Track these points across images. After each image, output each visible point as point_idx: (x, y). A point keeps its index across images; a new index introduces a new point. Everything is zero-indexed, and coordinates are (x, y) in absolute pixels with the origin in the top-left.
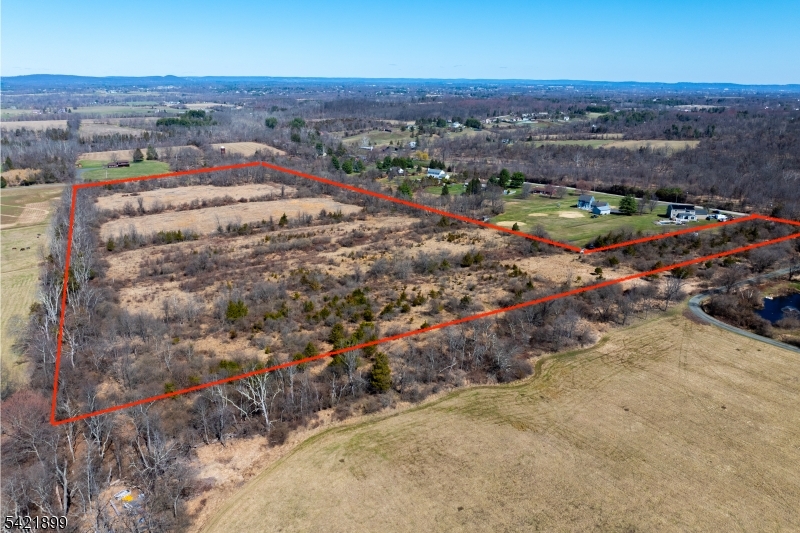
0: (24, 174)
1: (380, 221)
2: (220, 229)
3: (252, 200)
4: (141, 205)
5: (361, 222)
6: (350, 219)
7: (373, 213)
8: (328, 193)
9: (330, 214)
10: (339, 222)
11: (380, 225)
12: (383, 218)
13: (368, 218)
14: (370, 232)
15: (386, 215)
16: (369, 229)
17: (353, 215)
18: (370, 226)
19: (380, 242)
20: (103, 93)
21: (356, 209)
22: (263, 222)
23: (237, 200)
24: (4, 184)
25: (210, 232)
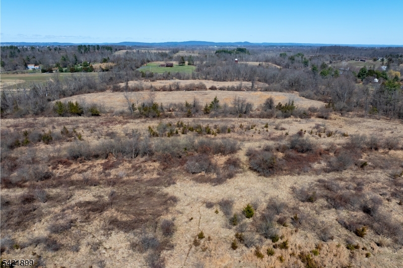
1: (351, 123)
2: (132, 108)
5: (319, 121)
6: (305, 115)
7: (341, 111)
8: (296, 90)
9: (280, 105)
10: (286, 117)
11: (351, 130)
12: (356, 119)
13: (333, 116)
14: (330, 140)
15: (362, 116)
16: (329, 135)
17: (313, 110)
18: (332, 129)
19: (347, 174)
21: (318, 104)
22: (187, 105)
23: (208, 87)
24: (92, 70)
25: (119, 109)
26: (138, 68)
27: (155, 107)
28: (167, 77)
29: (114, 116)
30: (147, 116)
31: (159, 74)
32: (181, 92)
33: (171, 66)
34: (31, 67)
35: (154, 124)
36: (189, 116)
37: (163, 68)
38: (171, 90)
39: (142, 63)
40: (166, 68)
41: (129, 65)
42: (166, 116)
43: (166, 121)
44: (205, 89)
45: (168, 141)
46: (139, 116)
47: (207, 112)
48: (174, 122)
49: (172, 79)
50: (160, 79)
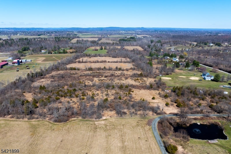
0: (71, 51)
2: (86, 68)
3: (111, 62)
4: (83, 60)
20: (121, 32)
22: (98, 68)
23: (107, 62)
24: (67, 53)
25: (84, 69)
26: (84, 51)
27: (91, 68)
28: (95, 56)
29: (83, 70)
30: (90, 70)
31: (92, 54)
32: (99, 63)
33: (97, 50)
34: (43, 51)
35: (91, 72)
36: (98, 70)
37: (94, 51)
38: (96, 63)
39: (86, 49)
40: (95, 51)
41: (81, 51)
42: (94, 70)
43: (94, 71)
44: (106, 62)
45: (93, 74)
46: (88, 70)
47: (102, 69)
48: (95, 71)
49: (97, 57)
50: (93, 57)
